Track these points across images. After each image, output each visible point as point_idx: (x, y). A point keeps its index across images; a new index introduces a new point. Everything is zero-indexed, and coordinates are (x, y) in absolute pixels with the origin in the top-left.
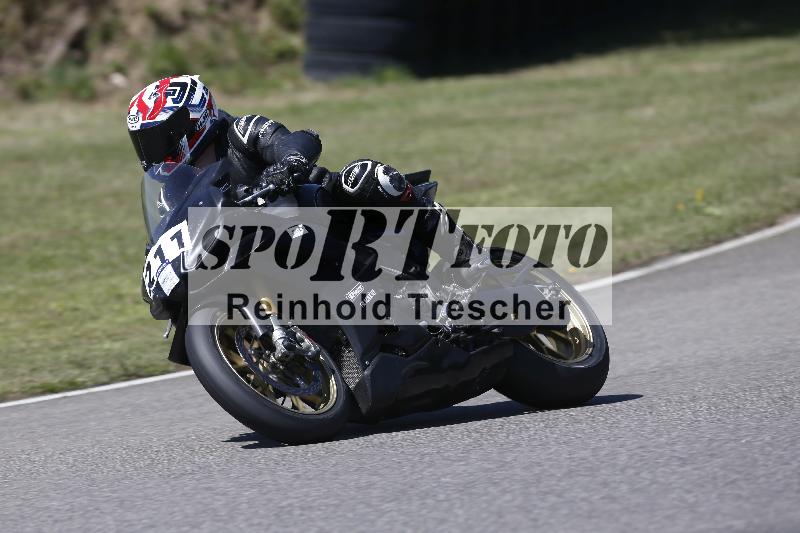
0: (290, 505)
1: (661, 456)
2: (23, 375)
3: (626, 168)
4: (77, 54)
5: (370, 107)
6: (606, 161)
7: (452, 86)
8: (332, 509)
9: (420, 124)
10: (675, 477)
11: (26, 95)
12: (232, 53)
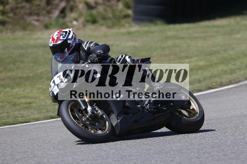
0: (125, 155)
1: (241, 142)
2: (44, 113)
3: (232, 53)
4: (62, 15)
5: (152, 33)
6: (225, 50)
7: (178, 27)
8: (138, 156)
9: (168, 38)
10: (245, 149)
11: (47, 27)
12: (110, 15)
